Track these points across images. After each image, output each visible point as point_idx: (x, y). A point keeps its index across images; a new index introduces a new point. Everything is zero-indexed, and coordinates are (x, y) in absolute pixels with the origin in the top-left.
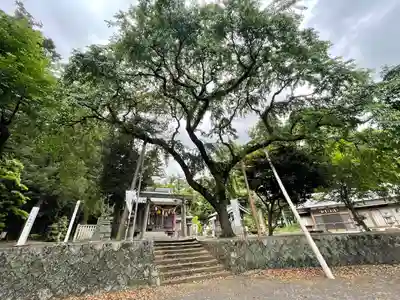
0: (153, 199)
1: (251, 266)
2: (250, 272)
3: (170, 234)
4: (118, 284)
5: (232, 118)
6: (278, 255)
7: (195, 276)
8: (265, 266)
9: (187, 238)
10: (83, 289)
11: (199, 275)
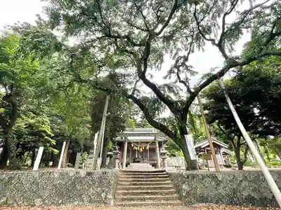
0: (129, 138)
1: (203, 199)
2: (201, 205)
3: (154, 165)
4: (83, 201)
5: (189, 54)
6: (234, 191)
7: (147, 202)
8: (218, 201)
9: (160, 169)
10: (60, 202)
11: (151, 202)
